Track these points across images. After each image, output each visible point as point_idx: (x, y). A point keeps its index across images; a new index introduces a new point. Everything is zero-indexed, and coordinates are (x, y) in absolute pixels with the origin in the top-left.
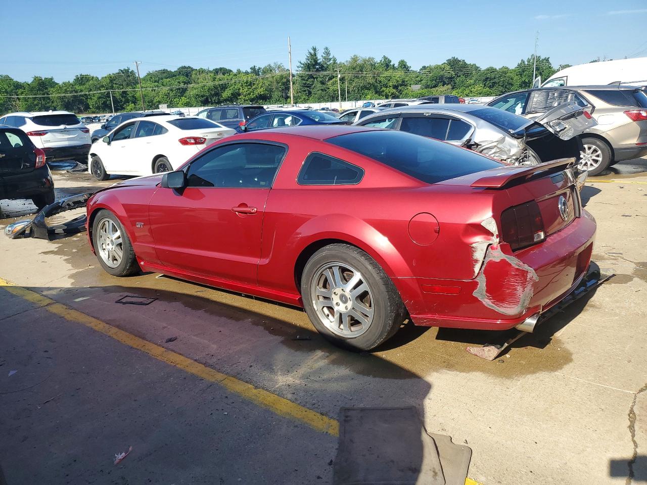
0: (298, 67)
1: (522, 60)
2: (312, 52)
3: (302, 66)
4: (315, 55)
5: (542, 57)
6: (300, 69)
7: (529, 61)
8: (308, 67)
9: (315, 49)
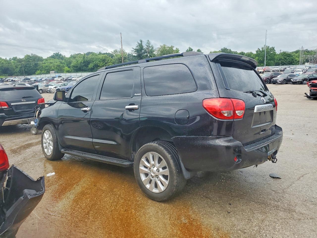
0: (132, 51)
1: (258, 49)
2: (140, 43)
3: (134, 50)
4: (141, 44)
5: (271, 47)
6: (133, 52)
7: (263, 48)
8: (137, 51)
9: (141, 41)
